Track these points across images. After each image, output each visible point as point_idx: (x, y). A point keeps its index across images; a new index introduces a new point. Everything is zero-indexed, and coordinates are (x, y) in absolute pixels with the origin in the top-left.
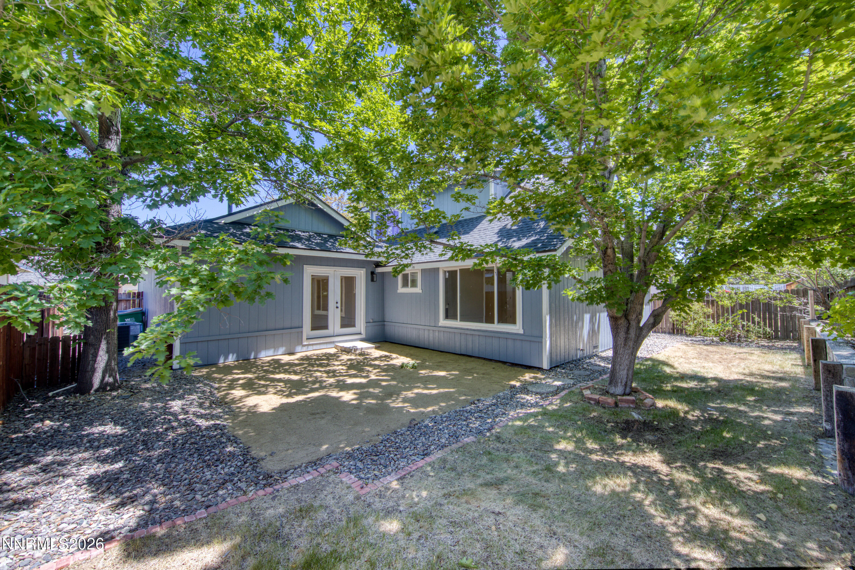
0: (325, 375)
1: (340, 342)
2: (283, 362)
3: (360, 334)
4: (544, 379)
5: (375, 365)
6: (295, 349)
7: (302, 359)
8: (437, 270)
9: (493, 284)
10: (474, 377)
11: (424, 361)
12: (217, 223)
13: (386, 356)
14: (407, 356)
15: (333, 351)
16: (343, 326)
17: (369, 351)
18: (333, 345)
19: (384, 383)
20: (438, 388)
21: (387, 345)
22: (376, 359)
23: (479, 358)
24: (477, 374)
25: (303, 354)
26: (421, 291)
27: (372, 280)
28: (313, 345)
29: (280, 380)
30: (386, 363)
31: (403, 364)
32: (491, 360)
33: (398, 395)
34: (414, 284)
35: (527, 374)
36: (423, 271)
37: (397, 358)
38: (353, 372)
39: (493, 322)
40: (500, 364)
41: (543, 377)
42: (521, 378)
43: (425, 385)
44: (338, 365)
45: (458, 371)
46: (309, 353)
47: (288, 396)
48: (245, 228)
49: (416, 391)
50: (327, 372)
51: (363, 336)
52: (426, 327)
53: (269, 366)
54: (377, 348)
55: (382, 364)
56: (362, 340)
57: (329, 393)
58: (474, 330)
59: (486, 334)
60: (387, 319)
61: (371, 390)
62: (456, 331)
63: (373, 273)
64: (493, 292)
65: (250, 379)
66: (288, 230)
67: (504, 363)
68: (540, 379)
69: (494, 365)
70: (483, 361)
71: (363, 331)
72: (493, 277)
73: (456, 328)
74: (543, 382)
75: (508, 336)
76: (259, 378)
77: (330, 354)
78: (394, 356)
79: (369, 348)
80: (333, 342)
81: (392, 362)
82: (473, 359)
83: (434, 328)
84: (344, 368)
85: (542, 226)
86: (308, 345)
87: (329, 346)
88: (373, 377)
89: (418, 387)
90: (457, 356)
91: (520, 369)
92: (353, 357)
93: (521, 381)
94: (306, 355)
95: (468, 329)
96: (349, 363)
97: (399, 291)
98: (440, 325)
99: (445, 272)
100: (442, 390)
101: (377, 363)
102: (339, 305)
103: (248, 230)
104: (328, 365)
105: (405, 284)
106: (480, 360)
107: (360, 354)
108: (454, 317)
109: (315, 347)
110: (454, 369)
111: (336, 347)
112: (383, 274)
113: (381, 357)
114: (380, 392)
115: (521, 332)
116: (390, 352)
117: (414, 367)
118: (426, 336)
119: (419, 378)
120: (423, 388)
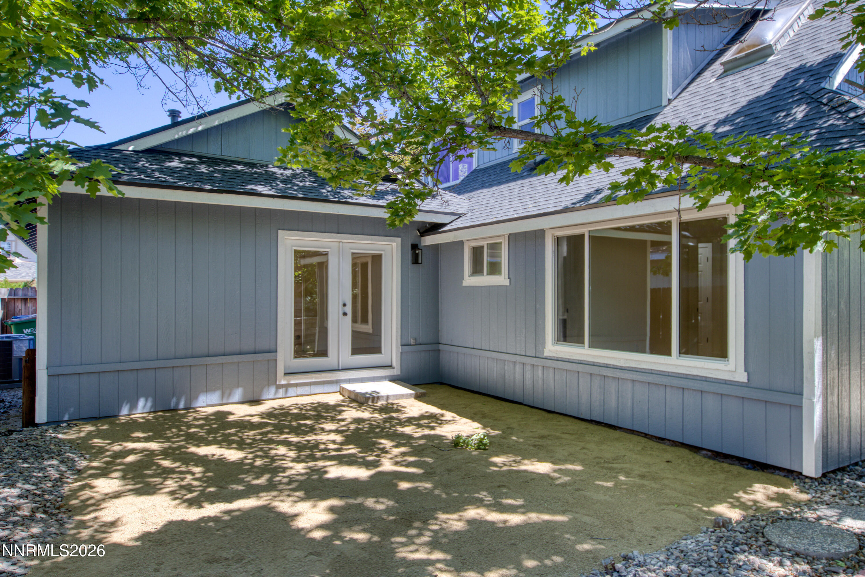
0: (292, 454)
1: (350, 381)
2: (231, 418)
3: (390, 367)
4: (809, 504)
5: (403, 435)
6: (261, 392)
7: (270, 415)
8: (540, 234)
9: (668, 273)
10: (618, 484)
11: (508, 431)
12: (119, 151)
13: (432, 417)
14: (473, 418)
15: (333, 399)
16: (356, 351)
17: (402, 402)
18: (336, 388)
19: (404, 485)
20: (524, 509)
21: (443, 392)
22: (410, 421)
23: (632, 432)
24: (627, 474)
25: (276, 404)
26: (507, 283)
27: (415, 260)
28: (297, 385)
29: (202, 461)
30: (427, 432)
31: (458, 437)
32: (661, 440)
33: (425, 522)
34: (494, 268)
35: (757, 486)
36: (513, 238)
37: (453, 421)
38: (352, 450)
39: (668, 352)
40: (685, 452)
41: (804, 497)
42: (745, 497)
43: (496, 496)
44: (331, 431)
45: (582, 462)
46: (286, 402)
47: (192, 503)
48: (171, 160)
49: (472, 513)
50: (299, 447)
51: (396, 371)
52: (518, 359)
53: (201, 426)
54: (418, 397)
55: (418, 433)
56: (394, 379)
57: (276, 504)
58: (621, 369)
59: (650, 378)
60: (443, 340)
61: (370, 502)
62: (580, 368)
63: (415, 247)
64: (669, 290)
65: (152, 453)
66: (251, 165)
67: (695, 449)
68: (798, 504)
69: (671, 453)
70: (644, 440)
71: (396, 362)
72: (669, 258)
73: (580, 363)
74: (810, 515)
75: (705, 386)
76: (165, 454)
77: (327, 407)
78: (449, 415)
79: (401, 396)
80: (337, 382)
81: (440, 431)
82: (617, 434)
83: (534, 361)
84: (339, 438)
85: (800, 116)
86: (287, 386)
87: (328, 388)
88: (387, 466)
89: (479, 503)
90: (583, 425)
91: (736, 469)
92: (366, 415)
93: (743, 506)
94: (282, 408)
95: (607, 366)
96: (352, 427)
97: (465, 283)
98: (546, 354)
99: (558, 240)
100: (534, 517)
101: (408, 430)
102: (349, 309)
103: (175, 164)
104: (312, 430)
105: (477, 270)
106: (636, 438)
107: (382, 410)
108: (579, 340)
109: (301, 390)
110: (571, 458)
111: (341, 392)
112: (436, 248)
113: (422, 417)
114: (388, 511)
115: (742, 377)
116: (442, 407)
117: (481, 446)
118: (518, 376)
119: (486, 476)
120: (489, 507)
